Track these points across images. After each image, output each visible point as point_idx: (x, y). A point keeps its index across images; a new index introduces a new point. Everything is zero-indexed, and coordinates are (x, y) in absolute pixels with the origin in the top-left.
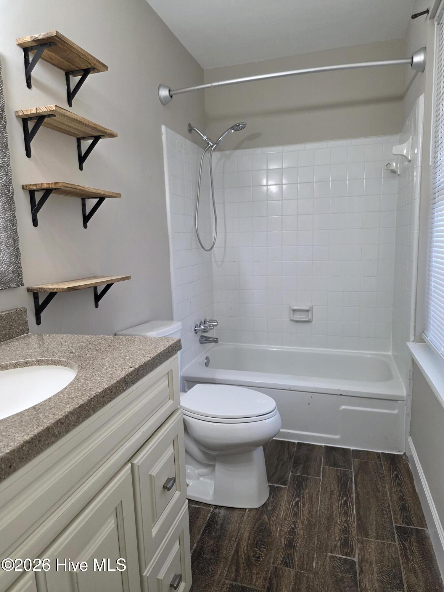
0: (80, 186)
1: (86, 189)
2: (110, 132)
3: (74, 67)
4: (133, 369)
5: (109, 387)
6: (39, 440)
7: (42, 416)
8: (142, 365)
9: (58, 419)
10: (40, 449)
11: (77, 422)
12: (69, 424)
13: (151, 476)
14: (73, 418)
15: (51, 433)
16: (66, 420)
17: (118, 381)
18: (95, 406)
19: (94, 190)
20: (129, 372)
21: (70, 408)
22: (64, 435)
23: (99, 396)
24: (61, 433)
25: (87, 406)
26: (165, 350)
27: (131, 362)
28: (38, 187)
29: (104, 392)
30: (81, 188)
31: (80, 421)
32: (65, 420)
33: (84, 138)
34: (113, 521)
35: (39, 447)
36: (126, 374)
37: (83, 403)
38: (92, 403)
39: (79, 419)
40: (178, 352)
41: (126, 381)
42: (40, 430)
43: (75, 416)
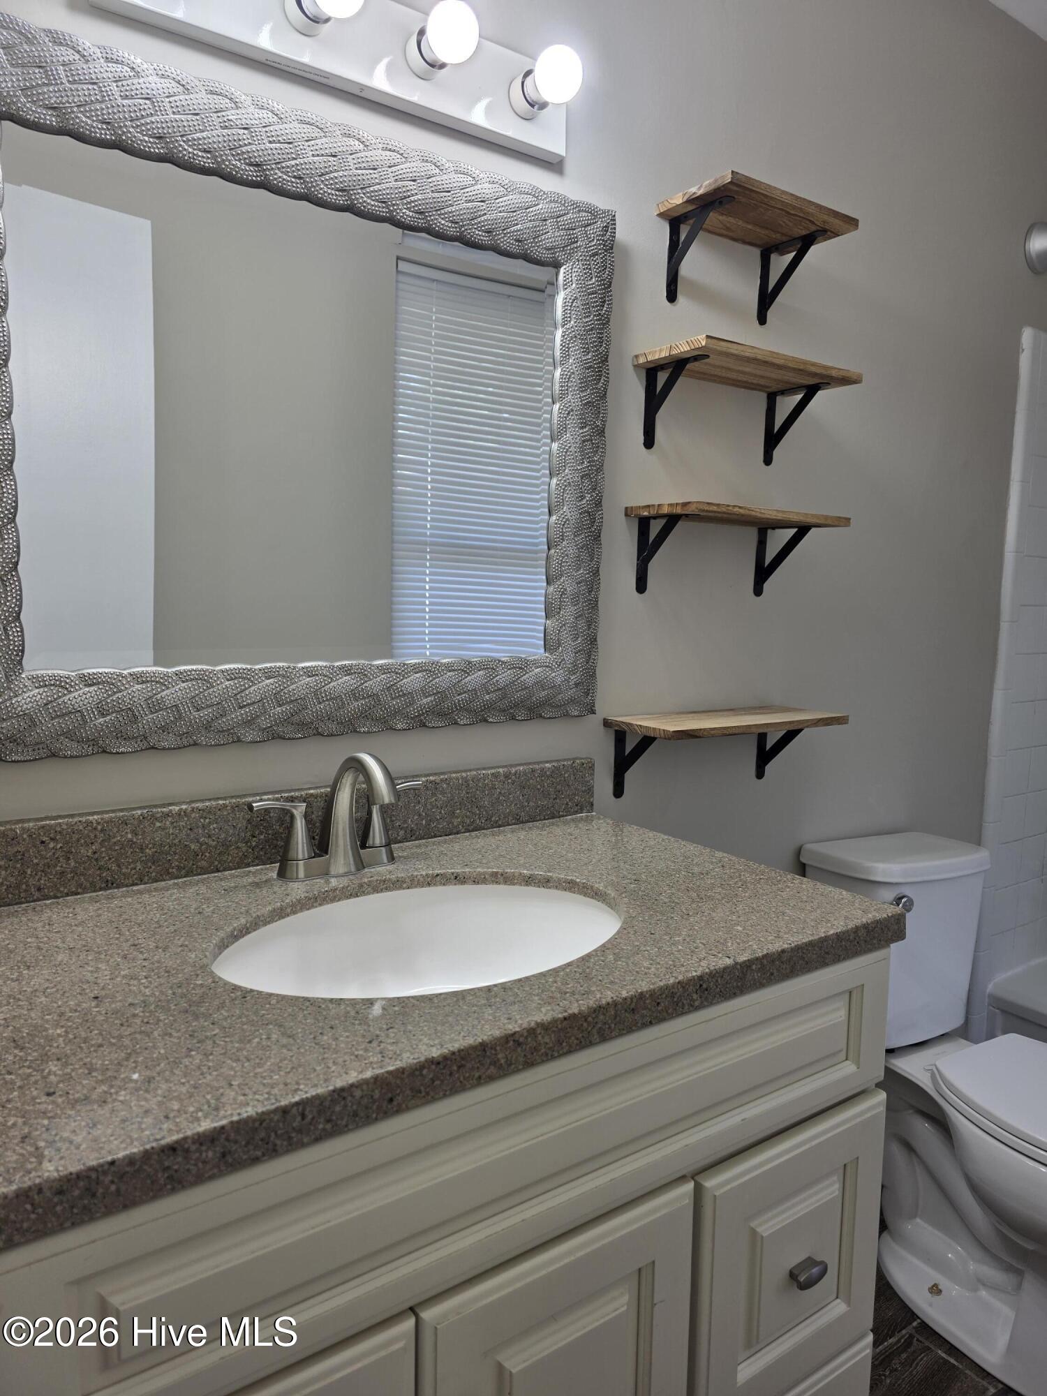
0: (740, 507)
1: (753, 513)
2: (842, 374)
3: (778, 236)
4: (729, 962)
5: (652, 993)
6: (459, 1064)
7: (489, 1014)
8: (757, 959)
9: (510, 1032)
10: (459, 1084)
11: (556, 1048)
12: (536, 1049)
13: (754, 1233)
14: (547, 1039)
15: (489, 1057)
16: (529, 1039)
17: (679, 983)
18: (607, 1026)
19: (775, 513)
20: (717, 967)
21: (545, 1015)
22: (517, 1071)
23: (619, 1006)
24: (511, 1064)
25: (586, 1020)
26: (843, 933)
27: (739, 944)
28: (652, 512)
29: (635, 1000)
30: (742, 511)
31: (562, 1048)
32: (526, 1038)
33: (783, 392)
34: (626, 1298)
35: (459, 1078)
36: (707, 970)
37: (576, 1011)
38: (601, 1017)
39: (561, 1044)
40: (891, 945)
41: (705, 986)
42: (466, 1045)
43: (553, 1035)
